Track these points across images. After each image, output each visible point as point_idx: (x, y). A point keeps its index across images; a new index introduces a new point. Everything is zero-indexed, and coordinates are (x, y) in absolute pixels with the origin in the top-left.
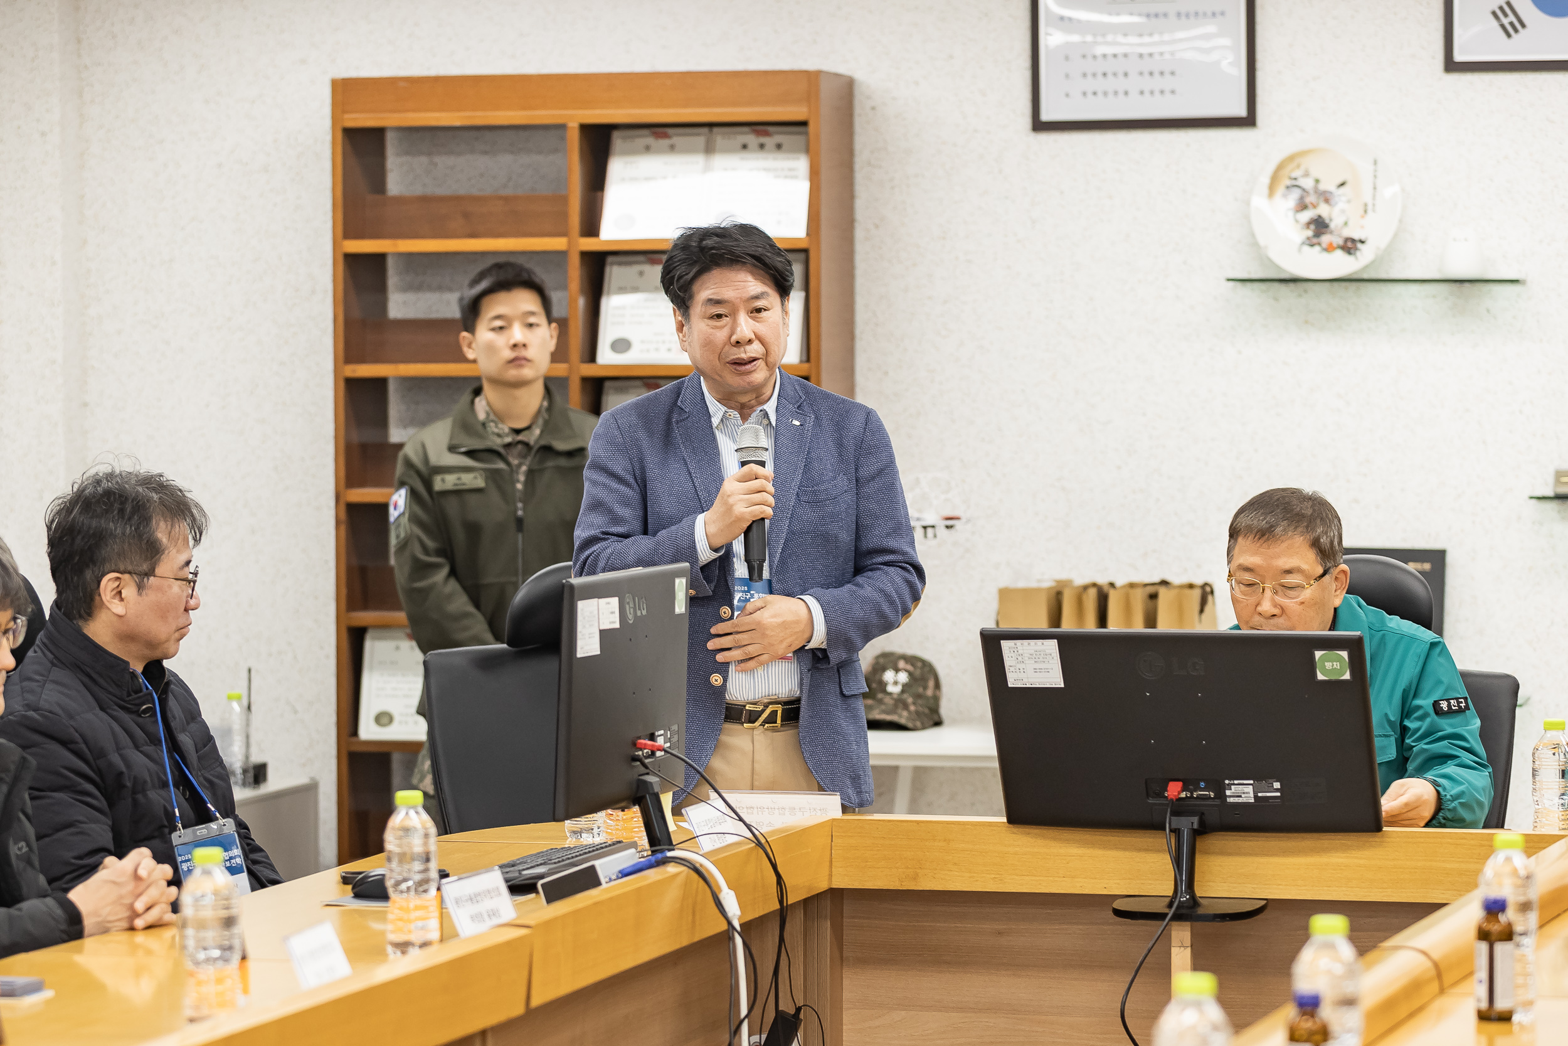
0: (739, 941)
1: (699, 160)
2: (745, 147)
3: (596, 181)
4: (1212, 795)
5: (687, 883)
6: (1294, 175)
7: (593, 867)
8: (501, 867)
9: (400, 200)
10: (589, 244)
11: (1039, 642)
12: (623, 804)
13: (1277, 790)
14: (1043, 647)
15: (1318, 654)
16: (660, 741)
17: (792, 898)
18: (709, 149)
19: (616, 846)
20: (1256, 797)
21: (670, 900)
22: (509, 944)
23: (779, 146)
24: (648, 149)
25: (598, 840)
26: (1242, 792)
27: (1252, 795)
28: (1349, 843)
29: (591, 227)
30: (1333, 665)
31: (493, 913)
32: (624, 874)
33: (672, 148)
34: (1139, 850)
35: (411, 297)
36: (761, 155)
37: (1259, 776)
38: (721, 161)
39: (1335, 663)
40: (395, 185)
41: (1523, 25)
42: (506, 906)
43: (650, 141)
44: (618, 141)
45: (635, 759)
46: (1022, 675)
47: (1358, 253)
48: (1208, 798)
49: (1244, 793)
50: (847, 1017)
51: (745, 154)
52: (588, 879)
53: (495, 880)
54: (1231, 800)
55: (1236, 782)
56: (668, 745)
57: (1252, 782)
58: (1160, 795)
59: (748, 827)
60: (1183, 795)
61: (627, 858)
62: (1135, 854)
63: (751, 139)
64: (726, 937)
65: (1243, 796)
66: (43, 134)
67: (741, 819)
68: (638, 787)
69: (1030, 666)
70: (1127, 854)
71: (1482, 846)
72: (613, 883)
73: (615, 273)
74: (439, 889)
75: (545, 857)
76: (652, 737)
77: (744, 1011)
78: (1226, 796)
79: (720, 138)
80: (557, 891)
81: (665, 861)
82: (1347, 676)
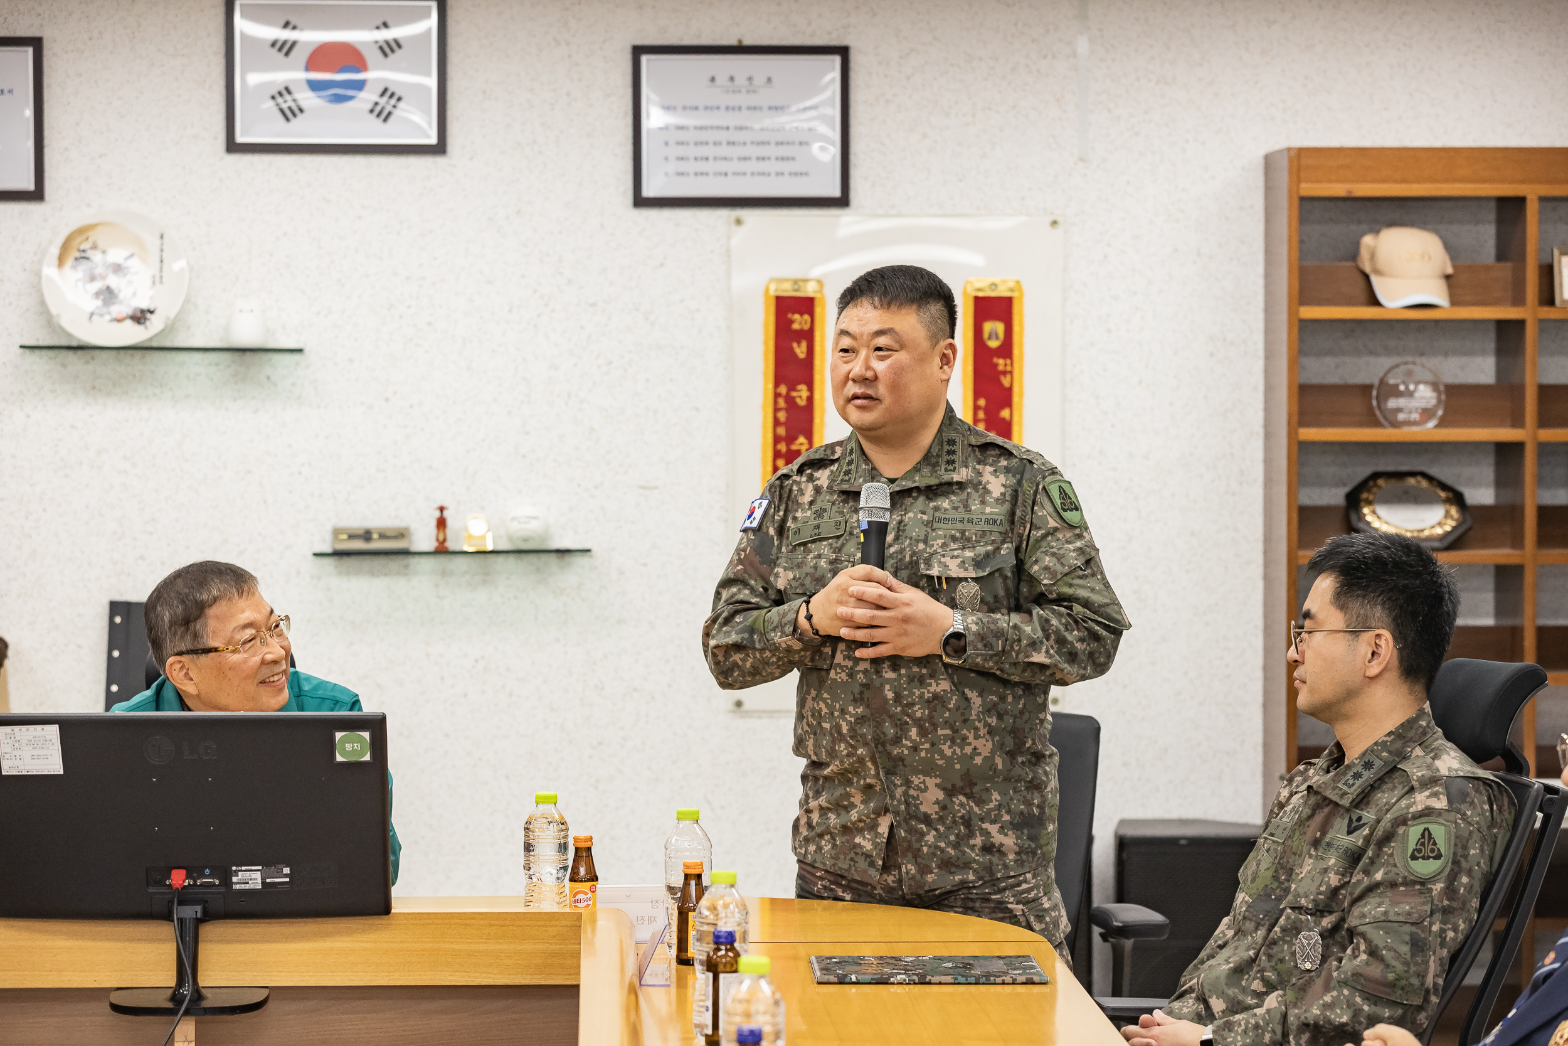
4: (217, 882)
6: (82, 247)
11: (39, 727)
13: (286, 876)
14: (43, 733)
15: (339, 735)
20: (264, 883)
26: (249, 878)
27: (259, 881)
28: (355, 926)
30: (353, 747)
34: (132, 940)
37: (268, 862)
39: (356, 745)
41: (302, 111)
46: (17, 763)
47: (148, 323)
48: (213, 885)
49: (251, 879)
54: (238, 887)
55: (243, 868)
57: (260, 868)
58: (161, 883)
60: (186, 883)
62: (127, 944)
65: (250, 882)
69: (27, 752)
70: (119, 945)
71: (491, 925)
78: (232, 883)
82: (367, 757)
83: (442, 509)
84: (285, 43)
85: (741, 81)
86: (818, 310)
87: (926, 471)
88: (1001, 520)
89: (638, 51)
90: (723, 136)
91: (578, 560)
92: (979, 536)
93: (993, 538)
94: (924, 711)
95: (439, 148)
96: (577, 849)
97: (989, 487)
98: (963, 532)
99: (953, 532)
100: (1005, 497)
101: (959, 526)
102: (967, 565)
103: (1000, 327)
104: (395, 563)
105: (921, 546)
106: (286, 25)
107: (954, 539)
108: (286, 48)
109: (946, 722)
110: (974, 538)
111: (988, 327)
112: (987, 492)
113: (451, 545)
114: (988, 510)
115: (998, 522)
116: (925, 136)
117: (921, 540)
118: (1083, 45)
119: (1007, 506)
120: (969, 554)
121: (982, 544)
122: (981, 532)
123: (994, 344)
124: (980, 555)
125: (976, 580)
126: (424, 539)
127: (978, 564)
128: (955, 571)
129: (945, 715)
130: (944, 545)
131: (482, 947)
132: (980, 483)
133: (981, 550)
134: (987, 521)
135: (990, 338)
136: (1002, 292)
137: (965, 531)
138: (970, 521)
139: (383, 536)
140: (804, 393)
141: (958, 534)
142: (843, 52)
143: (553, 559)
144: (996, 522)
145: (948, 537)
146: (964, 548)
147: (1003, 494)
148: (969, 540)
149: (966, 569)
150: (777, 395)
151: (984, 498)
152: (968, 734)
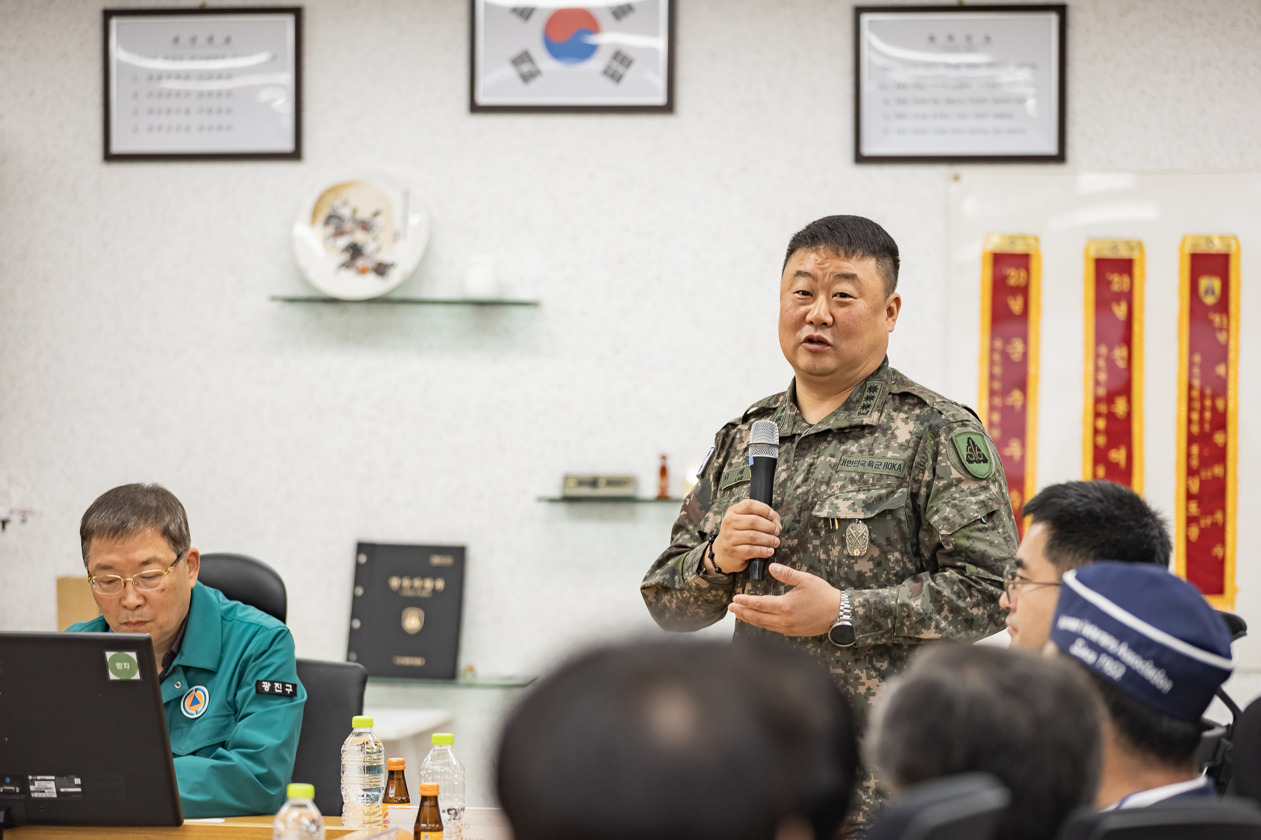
6: (332, 206)
47: (389, 276)
83: (664, 458)
84: (524, 9)
85: (959, 40)
86: (1033, 265)
87: (842, 415)
88: (900, 465)
89: (859, 11)
90: (942, 94)
92: (876, 479)
93: (889, 482)
94: (817, 650)
95: (669, 108)
97: (897, 432)
98: (862, 475)
99: (853, 474)
100: (908, 444)
101: (860, 469)
102: (856, 507)
103: (1217, 284)
104: (621, 509)
105: (824, 487)
107: (852, 481)
108: (525, 14)
109: (838, 661)
110: (871, 481)
111: (1204, 283)
112: (894, 436)
113: (668, 492)
114: (890, 454)
115: (896, 467)
116: (1143, 92)
117: (824, 482)
119: (909, 452)
120: (862, 496)
121: (877, 487)
122: (878, 476)
123: (1210, 300)
124: (871, 497)
125: (865, 521)
126: (648, 486)
127: (867, 506)
128: (844, 511)
129: (837, 655)
130: (843, 487)
132: (890, 428)
133: (874, 493)
134: (886, 465)
135: (1206, 294)
136: (1220, 247)
137: (864, 474)
138: (871, 464)
139: (609, 483)
140: (1020, 349)
141: (857, 477)
142: (1061, 10)
144: (894, 466)
145: (847, 479)
146: (859, 490)
147: (908, 441)
148: (866, 483)
149: (855, 511)
150: (992, 350)
151: (889, 443)
152: (860, 674)
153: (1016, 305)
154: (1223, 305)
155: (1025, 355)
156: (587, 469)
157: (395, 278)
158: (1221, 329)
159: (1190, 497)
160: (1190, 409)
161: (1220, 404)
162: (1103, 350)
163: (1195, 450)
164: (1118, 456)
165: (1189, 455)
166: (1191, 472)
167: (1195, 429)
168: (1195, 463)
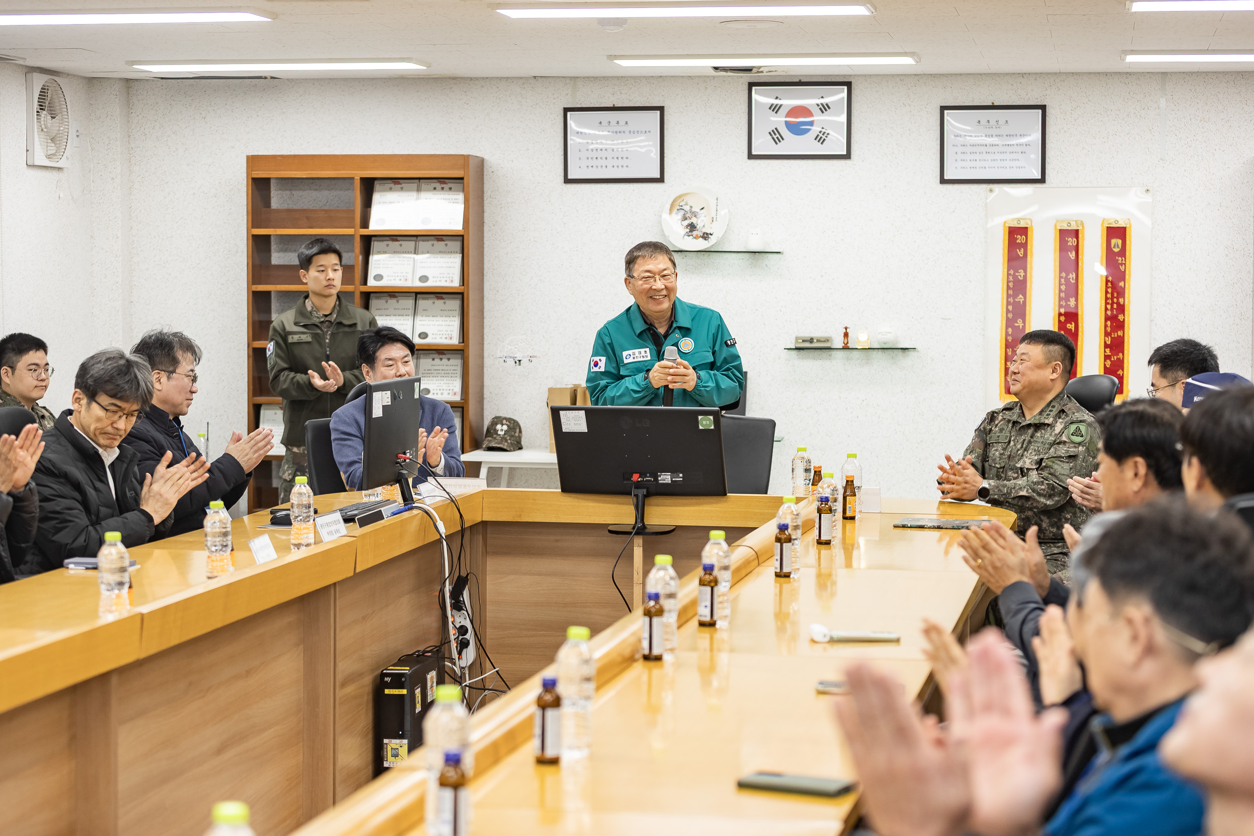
0: (445, 543)
1: (414, 194)
2: (435, 189)
3: (367, 203)
4: (652, 479)
5: (422, 518)
6: (680, 204)
7: (381, 510)
8: (341, 510)
9: (277, 211)
10: (364, 232)
11: (577, 412)
12: (392, 483)
13: (681, 477)
14: (578, 414)
15: (700, 417)
16: (408, 455)
17: (467, 525)
18: (419, 190)
19: (387, 502)
20: (672, 480)
21: (414, 526)
22: (347, 544)
23: (450, 189)
24: (391, 189)
25: (378, 499)
26: (665, 478)
27: (670, 479)
28: (712, 501)
29: (365, 224)
30: (706, 423)
31: (337, 531)
32: (394, 514)
33: (402, 188)
34: (619, 504)
35: (282, 254)
36: (442, 192)
37: (673, 471)
38: (424, 195)
40: (275, 203)
41: (783, 139)
42: (343, 528)
43: (392, 185)
44: (377, 185)
45: (398, 463)
46: (568, 426)
47: (709, 239)
48: (650, 481)
50: (489, 578)
51: (435, 192)
52: (378, 516)
53: (338, 516)
54: (661, 482)
55: (663, 474)
56: (411, 457)
57: (670, 474)
58: (629, 479)
59: (448, 493)
60: (639, 480)
61: (393, 507)
62: (618, 505)
63: (438, 185)
64: (439, 541)
65: (666, 480)
66: (113, 179)
67: (444, 490)
68: (398, 476)
69: (572, 422)
70: (615, 505)
71: (770, 502)
72: (389, 518)
73: (376, 245)
74: (314, 520)
75: (357, 507)
76: (405, 453)
77: (447, 575)
78: (658, 480)
79: (424, 184)
80: (364, 522)
81: (412, 508)
82: (712, 427)
83: (846, 328)
84: (777, 105)
85: (993, 122)
86: (1029, 233)
89: (943, 109)
90: (984, 149)
91: (911, 353)
95: (848, 156)
96: (815, 472)
103: (1120, 242)
104: (825, 354)
106: (777, 98)
108: (775, 109)
111: (1113, 241)
113: (850, 345)
116: (1083, 148)
118: (1163, 102)
123: (1116, 250)
126: (838, 342)
131: (766, 511)
135: (1114, 247)
136: (1121, 224)
139: (818, 341)
140: (1022, 274)
142: (1043, 108)
143: (900, 352)
150: (1008, 275)
153: (1021, 253)
154: (1123, 252)
155: (1025, 277)
156: (807, 334)
157: (713, 240)
158: (1122, 264)
159: (1106, 346)
160: (1107, 303)
161: (1121, 300)
162: (1064, 275)
163: (1109, 323)
164: (1071, 326)
165: (1106, 326)
166: (1107, 334)
167: (1109, 313)
168: (1109, 329)
